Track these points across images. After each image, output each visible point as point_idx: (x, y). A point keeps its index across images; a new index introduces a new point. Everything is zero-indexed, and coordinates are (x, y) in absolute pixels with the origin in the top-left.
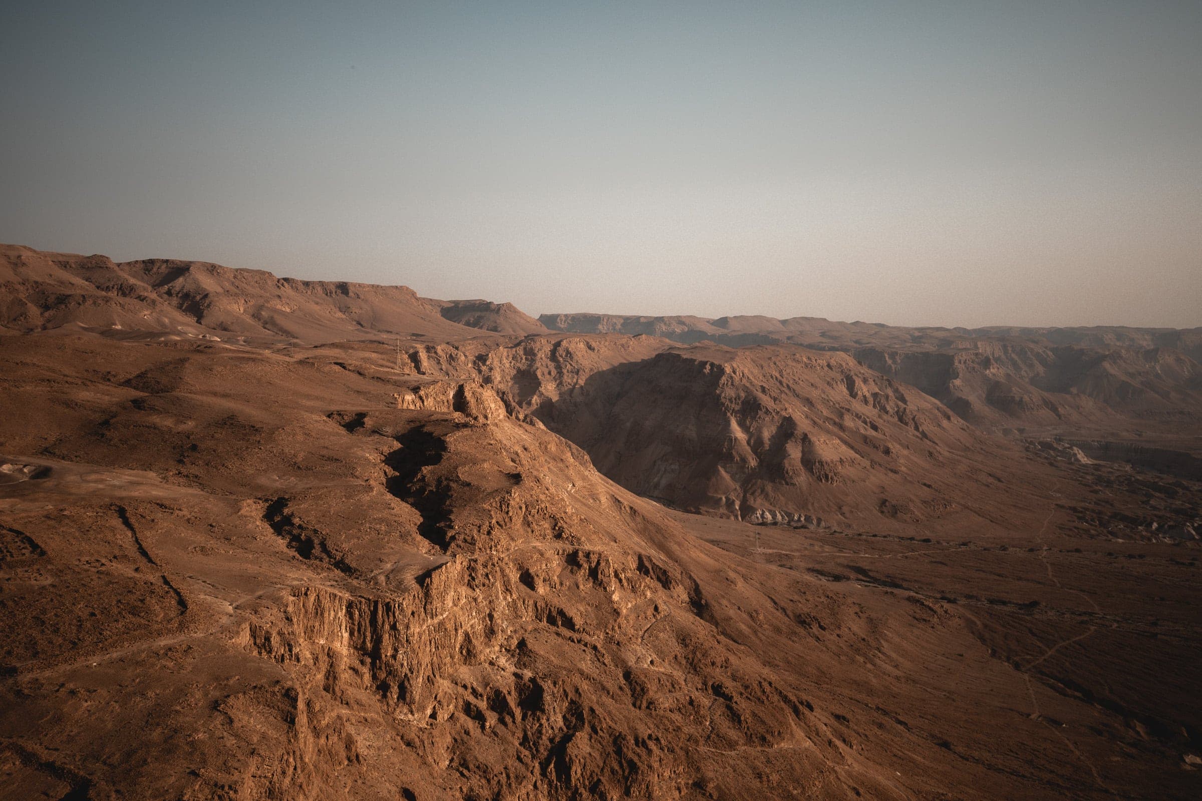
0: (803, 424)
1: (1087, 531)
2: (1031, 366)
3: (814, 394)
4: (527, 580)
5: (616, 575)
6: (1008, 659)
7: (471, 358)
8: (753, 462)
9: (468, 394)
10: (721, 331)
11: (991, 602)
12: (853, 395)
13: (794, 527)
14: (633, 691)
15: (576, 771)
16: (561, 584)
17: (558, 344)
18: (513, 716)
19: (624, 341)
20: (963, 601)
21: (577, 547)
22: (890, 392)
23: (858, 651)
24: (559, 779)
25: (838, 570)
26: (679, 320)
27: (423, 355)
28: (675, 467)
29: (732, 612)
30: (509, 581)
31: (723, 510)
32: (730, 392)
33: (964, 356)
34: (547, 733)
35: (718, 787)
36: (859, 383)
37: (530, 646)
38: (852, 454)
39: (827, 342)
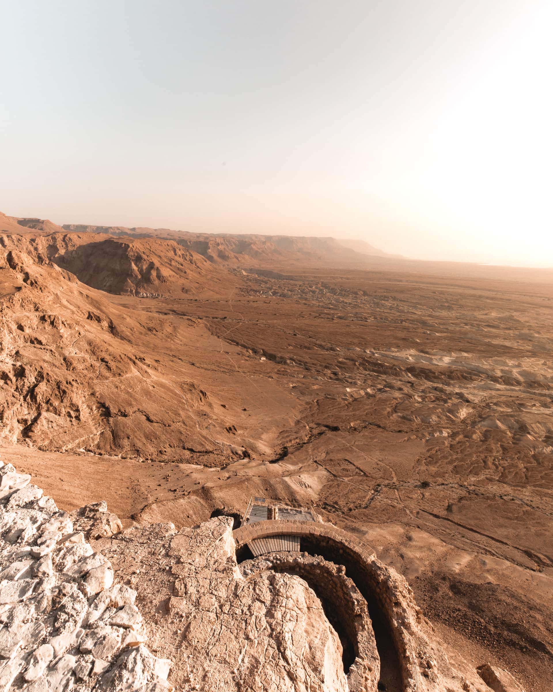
0: (157, 263)
1: (243, 295)
2: (232, 246)
3: (162, 254)
4: (21, 328)
5: (63, 323)
6: (216, 335)
7: (28, 240)
8: (139, 277)
9: (14, 255)
10: (133, 232)
11: (213, 318)
12: (176, 254)
13: (153, 298)
14: (67, 364)
15: (39, 398)
16: (37, 328)
17: (66, 236)
18: (11, 381)
19: (93, 235)
20: (204, 318)
21: (45, 314)
22: (188, 253)
23: (169, 337)
24: (32, 401)
25: (166, 312)
26: (118, 228)
27: (6, 239)
28: (112, 279)
29: (124, 329)
30: (11, 329)
31: (129, 293)
32: (131, 253)
33: (212, 242)
34: (27, 384)
35: (100, 394)
36: (177, 250)
37: (20, 353)
38: (174, 274)
39: (169, 237)
